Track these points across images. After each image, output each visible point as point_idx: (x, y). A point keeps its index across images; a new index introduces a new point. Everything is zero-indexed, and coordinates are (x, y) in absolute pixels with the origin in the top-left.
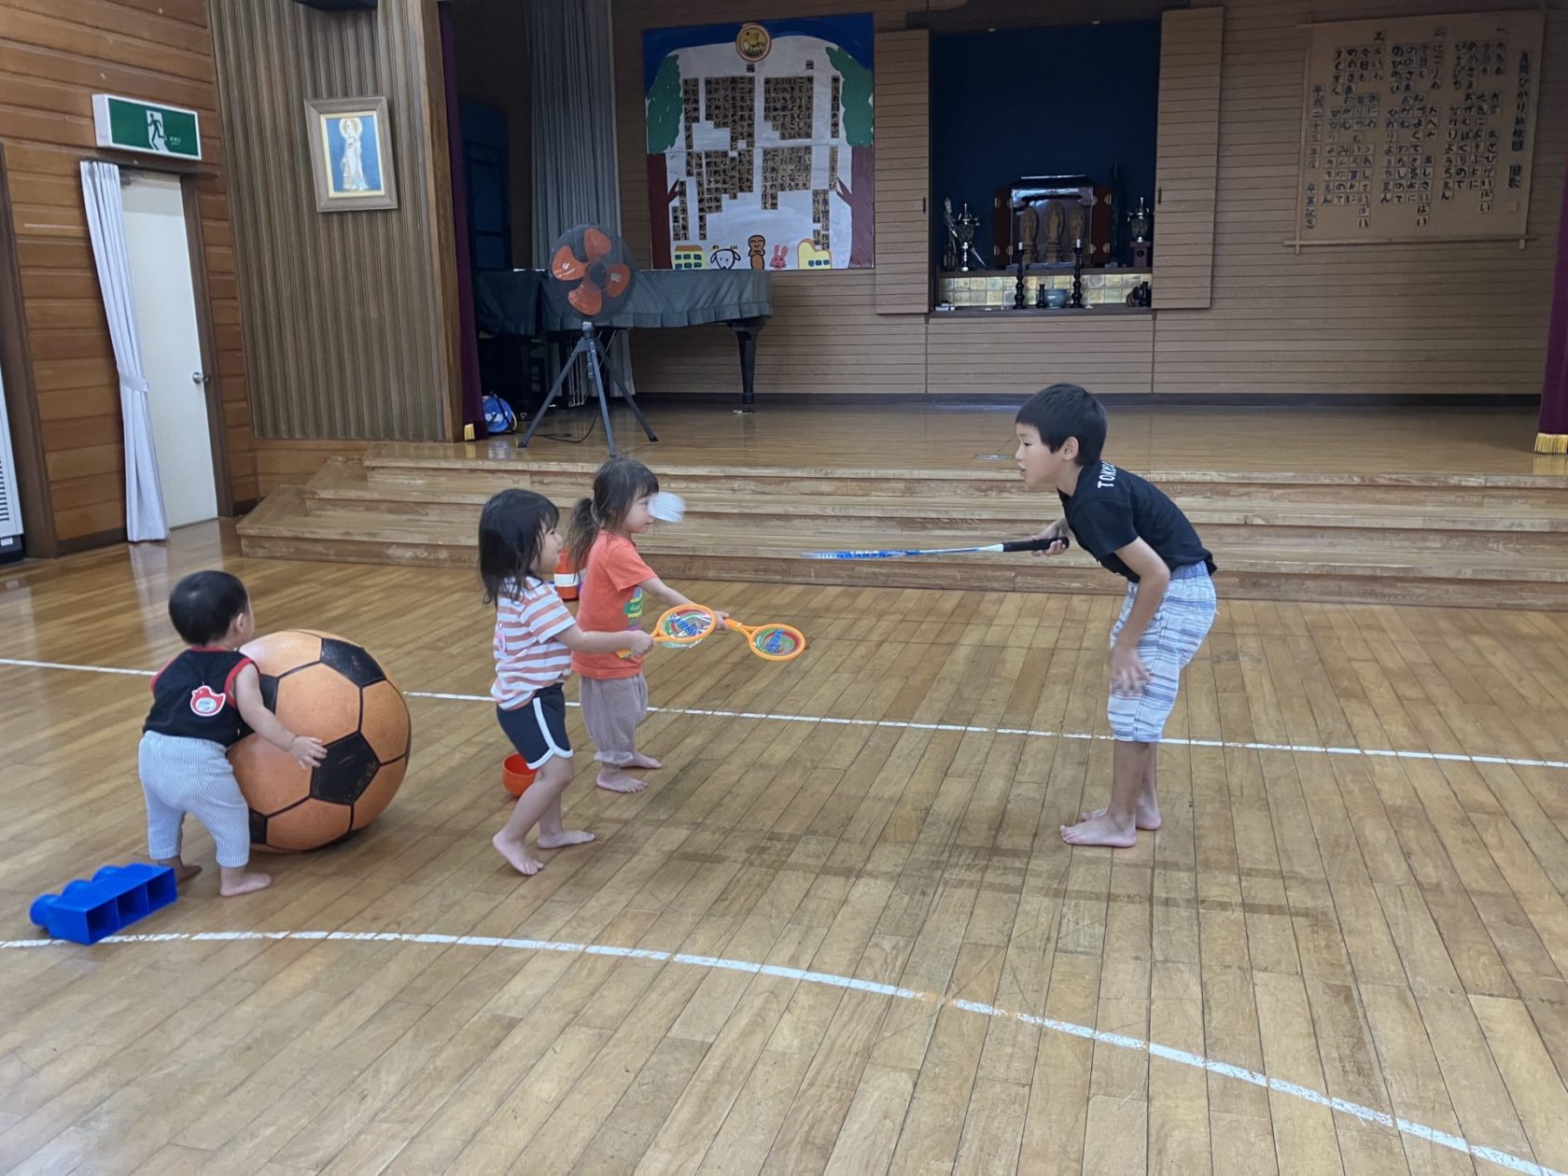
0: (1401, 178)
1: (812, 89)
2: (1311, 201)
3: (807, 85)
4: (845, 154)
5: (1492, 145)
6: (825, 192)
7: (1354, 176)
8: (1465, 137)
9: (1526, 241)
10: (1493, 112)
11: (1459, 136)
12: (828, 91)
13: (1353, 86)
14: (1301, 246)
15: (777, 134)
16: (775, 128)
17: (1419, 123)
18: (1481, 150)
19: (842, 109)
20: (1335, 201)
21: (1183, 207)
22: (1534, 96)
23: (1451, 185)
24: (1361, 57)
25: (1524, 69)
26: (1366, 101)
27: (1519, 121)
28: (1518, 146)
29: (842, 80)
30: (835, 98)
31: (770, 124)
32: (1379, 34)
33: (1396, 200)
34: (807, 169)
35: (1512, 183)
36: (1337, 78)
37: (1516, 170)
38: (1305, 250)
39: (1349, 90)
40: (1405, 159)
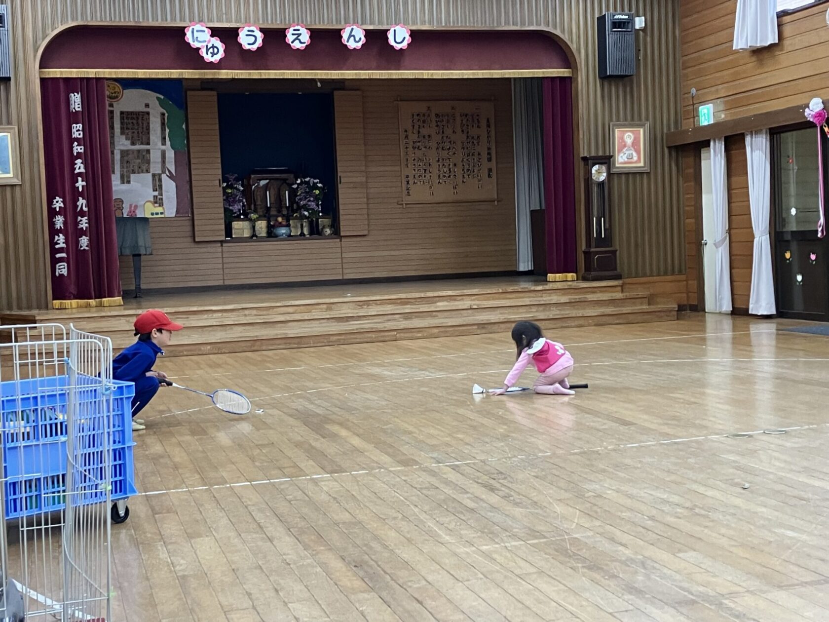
0: (445, 173)
1: (149, 118)
2: (408, 182)
3: (146, 116)
4: (170, 154)
5: (480, 159)
6: (160, 175)
7: (425, 172)
8: (469, 155)
9: (498, 202)
10: (478, 145)
11: (466, 155)
12: (159, 120)
13: (421, 130)
14: (406, 204)
15: (129, 142)
16: (127, 139)
17: (449, 149)
18: (475, 160)
19: (167, 131)
20: (419, 183)
21: (352, 186)
22: (493, 138)
23: (465, 176)
24: (422, 118)
25: (489, 126)
26: (426, 137)
27: (489, 149)
28: (490, 160)
29: (166, 115)
30: (163, 124)
31: (124, 137)
32: (429, 108)
33: (444, 183)
34: (148, 162)
35: (489, 176)
36: (413, 126)
37: (490, 170)
38: (408, 206)
39: (419, 132)
40: (445, 164)
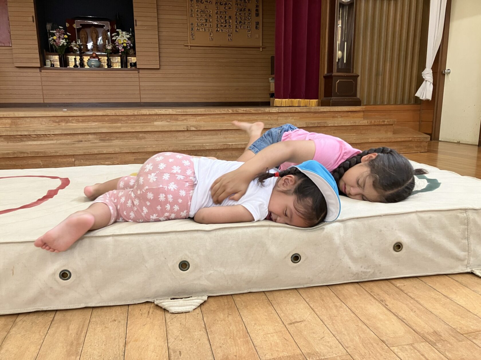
0: (222, 23)
2: (192, 29)
5: (249, 14)
7: (206, 21)
8: (241, 10)
9: (262, 48)
10: (249, 2)
11: (239, 10)
14: (190, 46)
17: (226, 4)
18: (246, 15)
20: (201, 30)
21: (145, 28)
23: (238, 27)
27: (257, 6)
28: (257, 15)
33: (221, 32)
35: (256, 27)
37: (257, 23)
38: (192, 48)
40: (222, 16)
